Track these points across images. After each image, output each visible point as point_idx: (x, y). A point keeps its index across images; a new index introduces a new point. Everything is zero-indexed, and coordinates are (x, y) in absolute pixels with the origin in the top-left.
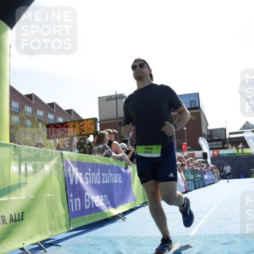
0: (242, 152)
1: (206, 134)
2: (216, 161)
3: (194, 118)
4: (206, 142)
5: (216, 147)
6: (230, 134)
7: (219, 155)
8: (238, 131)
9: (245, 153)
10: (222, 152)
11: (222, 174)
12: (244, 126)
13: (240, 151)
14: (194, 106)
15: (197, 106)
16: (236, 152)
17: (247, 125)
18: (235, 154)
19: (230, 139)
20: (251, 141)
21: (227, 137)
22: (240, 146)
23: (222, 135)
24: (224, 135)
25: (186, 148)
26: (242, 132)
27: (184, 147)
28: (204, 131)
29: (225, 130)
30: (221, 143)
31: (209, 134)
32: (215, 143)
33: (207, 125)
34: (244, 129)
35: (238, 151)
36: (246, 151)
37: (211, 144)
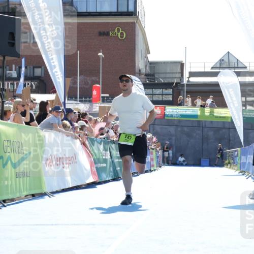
0: (212, 113)
1: (143, 71)
2: (158, 128)
3: (122, 34)
4: (142, 87)
5: (160, 98)
6: (192, 74)
7: (165, 115)
8: (208, 70)
9: (217, 117)
10: (170, 110)
11: (166, 154)
12: (221, 60)
13: (207, 111)
14: (125, 10)
15: (131, 9)
16: (199, 113)
17: (226, 59)
18: (196, 116)
19: (190, 85)
20: (232, 93)
21: (185, 81)
22: (209, 101)
23: (174, 75)
24: (179, 75)
25: (98, 94)
26: (215, 74)
27: (95, 93)
28: (140, 64)
29: (182, 65)
30: (170, 91)
31: (149, 71)
32: (158, 91)
33: (148, 51)
34: (220, 68)
35: (203, 112)
36: (219, 112)
37: (150, 91)
